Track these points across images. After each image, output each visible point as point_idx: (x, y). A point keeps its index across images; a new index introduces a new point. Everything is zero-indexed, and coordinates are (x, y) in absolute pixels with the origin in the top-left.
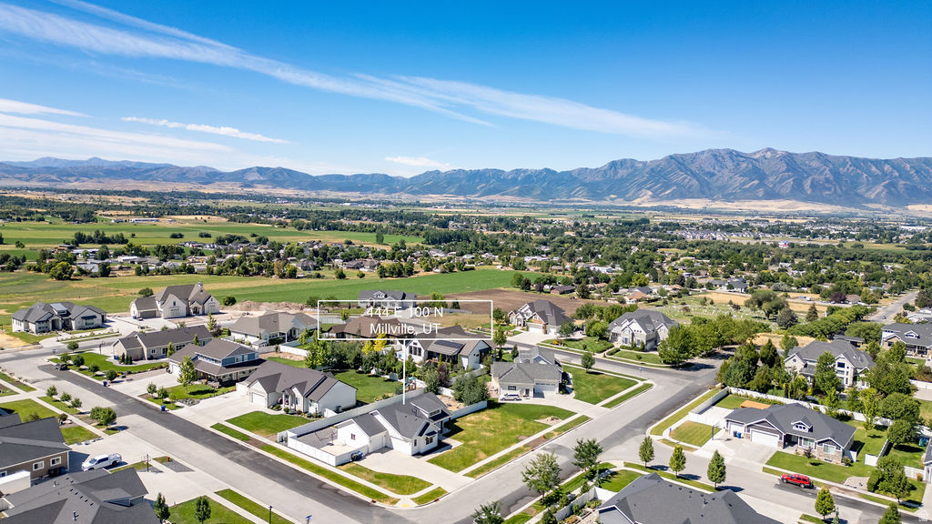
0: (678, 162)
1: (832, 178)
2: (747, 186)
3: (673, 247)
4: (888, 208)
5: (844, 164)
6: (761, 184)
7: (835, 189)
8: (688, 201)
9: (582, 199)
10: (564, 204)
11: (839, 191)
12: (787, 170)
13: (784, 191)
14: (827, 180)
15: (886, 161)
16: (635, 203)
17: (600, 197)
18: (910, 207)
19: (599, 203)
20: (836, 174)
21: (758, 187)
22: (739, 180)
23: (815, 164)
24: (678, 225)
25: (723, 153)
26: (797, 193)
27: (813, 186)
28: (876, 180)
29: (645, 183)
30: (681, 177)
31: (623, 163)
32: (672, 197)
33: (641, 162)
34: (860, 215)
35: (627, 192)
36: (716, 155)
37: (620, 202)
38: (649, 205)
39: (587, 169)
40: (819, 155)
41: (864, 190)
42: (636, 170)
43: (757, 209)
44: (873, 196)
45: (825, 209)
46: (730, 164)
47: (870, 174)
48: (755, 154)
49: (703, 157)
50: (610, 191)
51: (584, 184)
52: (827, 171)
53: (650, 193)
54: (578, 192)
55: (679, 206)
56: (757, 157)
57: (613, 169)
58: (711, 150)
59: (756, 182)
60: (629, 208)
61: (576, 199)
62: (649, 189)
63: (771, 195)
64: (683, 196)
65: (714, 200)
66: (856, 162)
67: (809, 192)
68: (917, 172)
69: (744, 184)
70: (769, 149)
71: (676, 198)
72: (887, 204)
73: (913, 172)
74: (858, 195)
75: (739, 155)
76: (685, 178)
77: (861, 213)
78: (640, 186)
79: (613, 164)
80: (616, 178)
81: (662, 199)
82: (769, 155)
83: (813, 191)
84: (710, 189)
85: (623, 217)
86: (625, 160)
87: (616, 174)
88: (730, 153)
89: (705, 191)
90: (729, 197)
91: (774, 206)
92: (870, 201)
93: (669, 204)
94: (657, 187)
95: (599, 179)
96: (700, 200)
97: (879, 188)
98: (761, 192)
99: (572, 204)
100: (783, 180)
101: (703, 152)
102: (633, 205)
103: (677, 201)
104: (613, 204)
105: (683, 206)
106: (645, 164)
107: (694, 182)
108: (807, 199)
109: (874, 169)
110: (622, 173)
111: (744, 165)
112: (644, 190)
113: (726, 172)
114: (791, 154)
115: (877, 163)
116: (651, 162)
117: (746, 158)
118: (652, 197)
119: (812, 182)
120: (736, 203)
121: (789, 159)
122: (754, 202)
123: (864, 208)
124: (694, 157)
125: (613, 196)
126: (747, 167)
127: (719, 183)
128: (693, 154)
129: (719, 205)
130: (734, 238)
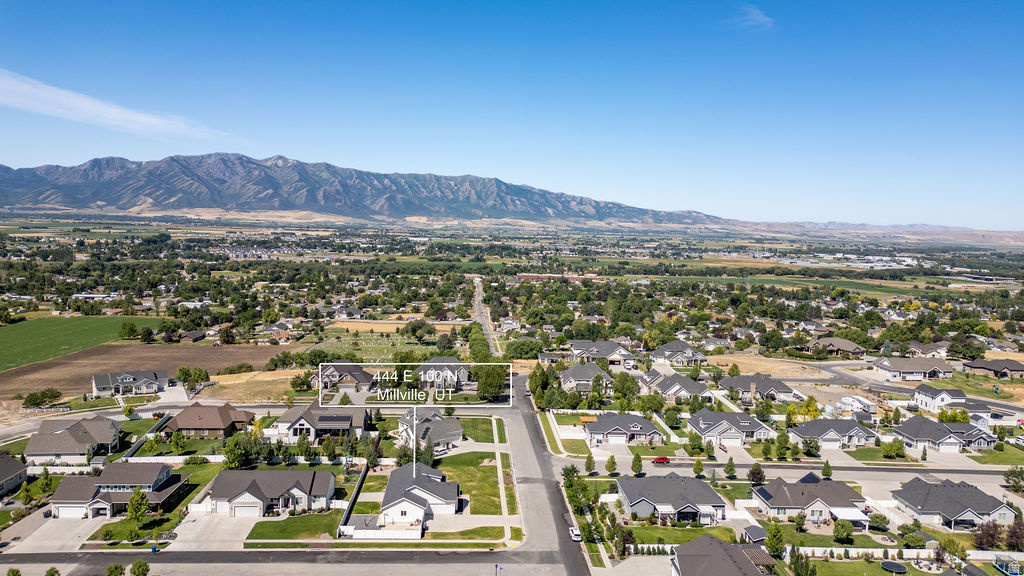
0: (181, 165)
1: (341, 190)
2: (262, 195)
3: (225, 269)
4: (391, 220)
5: (350, 177)
6: (276, 194)
7: (346, 202)
8: (198, 210)
9: (57, 206)
10: (31, 212)
11: (349, 203)
12: (300, 180)
13: (298, 201)
14: (337, 191)
15: (386, 176)
16: (133, 211)
17: (83, 204)
18: (408, 219)
19: (83, 211)
20: (345, 186)
21: (272, 196)
22: (252, 188)
23: (325, 175)
24: (208, 241)
25: (232, 158)
26: (311, 204)
27: (325, 197)
28: (379, 193)
29: (142, 188)
30: (186, 182)
31: (110, 161)
32: (178, 205)
33: (133, 163)
34: (369, 226)
35: (120, 198)
36: (224, 159)
37: (112, 211)
38: (151, 215)
39: (58, 167)
40: (328, 167)
41: (369, 202)
42: (128, 172)
43: (275, 219)
44: (377, 208)
45: (339, 220)
46: (240, 169)
47: (374, 187)
48: (266, 160)
49: (210, 161)
50: (95, 196)
51: (55, 187)
52: (336, 183)
53: (151, 200)
54: (49, 196)
55: (189, 216)
56: (269, 164)
57: (96, 169)
58: (218, 154)
59: (271, 191)
60: (125, 218)
61: (47, 206)
62: (149, 195)
63: (287, 206)
64: (191, 205)
65: (228, 210)
66: (361, 175)
67: (322, 203)
68: (410, 187)
69: (259, 192)
70: (280, 157)
71: (183, 207)
72: (389, 216)
73: (407, 187)
74: (365, 207)
75: (249, 161)
76: (191, 185)
77: (371, 225)
78: (137, 192)
79: (96, 163)
80: (102, 179)
81: (166, 208)
82: (280, 163)
83: (325, 203)
84: (222, 198)
85: (129, 231)
86: (113, 158)
87: (101, 175)
88: (241, 158)
89: (216, 200)
90: (244, 207)
91: (290, 217)
92: (375, 213)
93: (177, 213)
94: (158, 193)
95: (78, 180)
96: (212, 210)
97: (382, 201)
98: (276, 202)
99: (43, 212)
100: (296, 191)
101: (210, 156)
102: (129, 214)
103: (185, 210)
104: (102, 213)
105: (194, 217)
106: (139, 164)
107: (203, 189)
108: (321, 210)
109: (376, 182)
110: (109, 174)
111: (257, 173)
112: (141, 197)
113: (237, 179)
114: (302, 164)
115: (378, 176)
116: (147, 163)
117: (258, 164)
118: (154, 205)
119: (324, 194)
120: (252, 214)
121: (300, 167)
122: (270, 213)
123: (371, 219)
124: (201, 160)
125: (99, 203)
126: (259, 175)
127: (231, 191)
128: (198, 157)
129: (233, 215)
130: (275, 255)
